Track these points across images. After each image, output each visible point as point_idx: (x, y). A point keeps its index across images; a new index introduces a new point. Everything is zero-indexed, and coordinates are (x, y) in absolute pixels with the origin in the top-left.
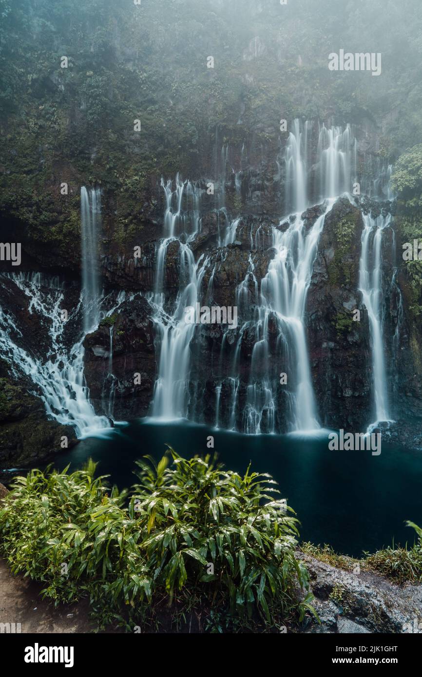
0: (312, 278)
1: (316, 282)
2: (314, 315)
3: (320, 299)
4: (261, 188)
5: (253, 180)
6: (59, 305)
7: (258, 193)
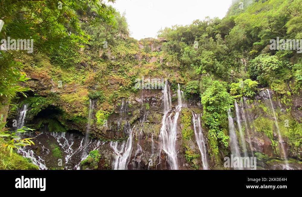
0: (177, 135)
1: (178, 137)
2: (179, 151)
3: (180, 144)
4: (155, 102)
5: (153, 99)
6: (71, 147)
7: (154, 103)
